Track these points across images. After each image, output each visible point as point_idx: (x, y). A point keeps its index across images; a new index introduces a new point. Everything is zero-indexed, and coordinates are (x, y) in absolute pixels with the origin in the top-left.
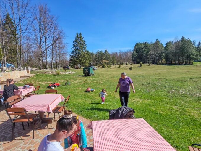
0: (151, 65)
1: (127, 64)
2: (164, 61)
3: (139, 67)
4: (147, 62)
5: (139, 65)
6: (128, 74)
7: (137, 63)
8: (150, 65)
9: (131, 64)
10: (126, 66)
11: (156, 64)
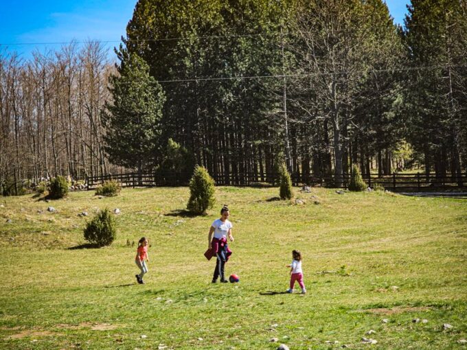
0: (295, 191)
1: (56, 192)
2: (409, 165)
3: (183, 214)
4: (262, 167)
5: (181, 196)
6: (72, 283)
7: (166, 179)
8: (285, 194)
9: (107, 192)
10: (54, 205)
11: (343, 181)
